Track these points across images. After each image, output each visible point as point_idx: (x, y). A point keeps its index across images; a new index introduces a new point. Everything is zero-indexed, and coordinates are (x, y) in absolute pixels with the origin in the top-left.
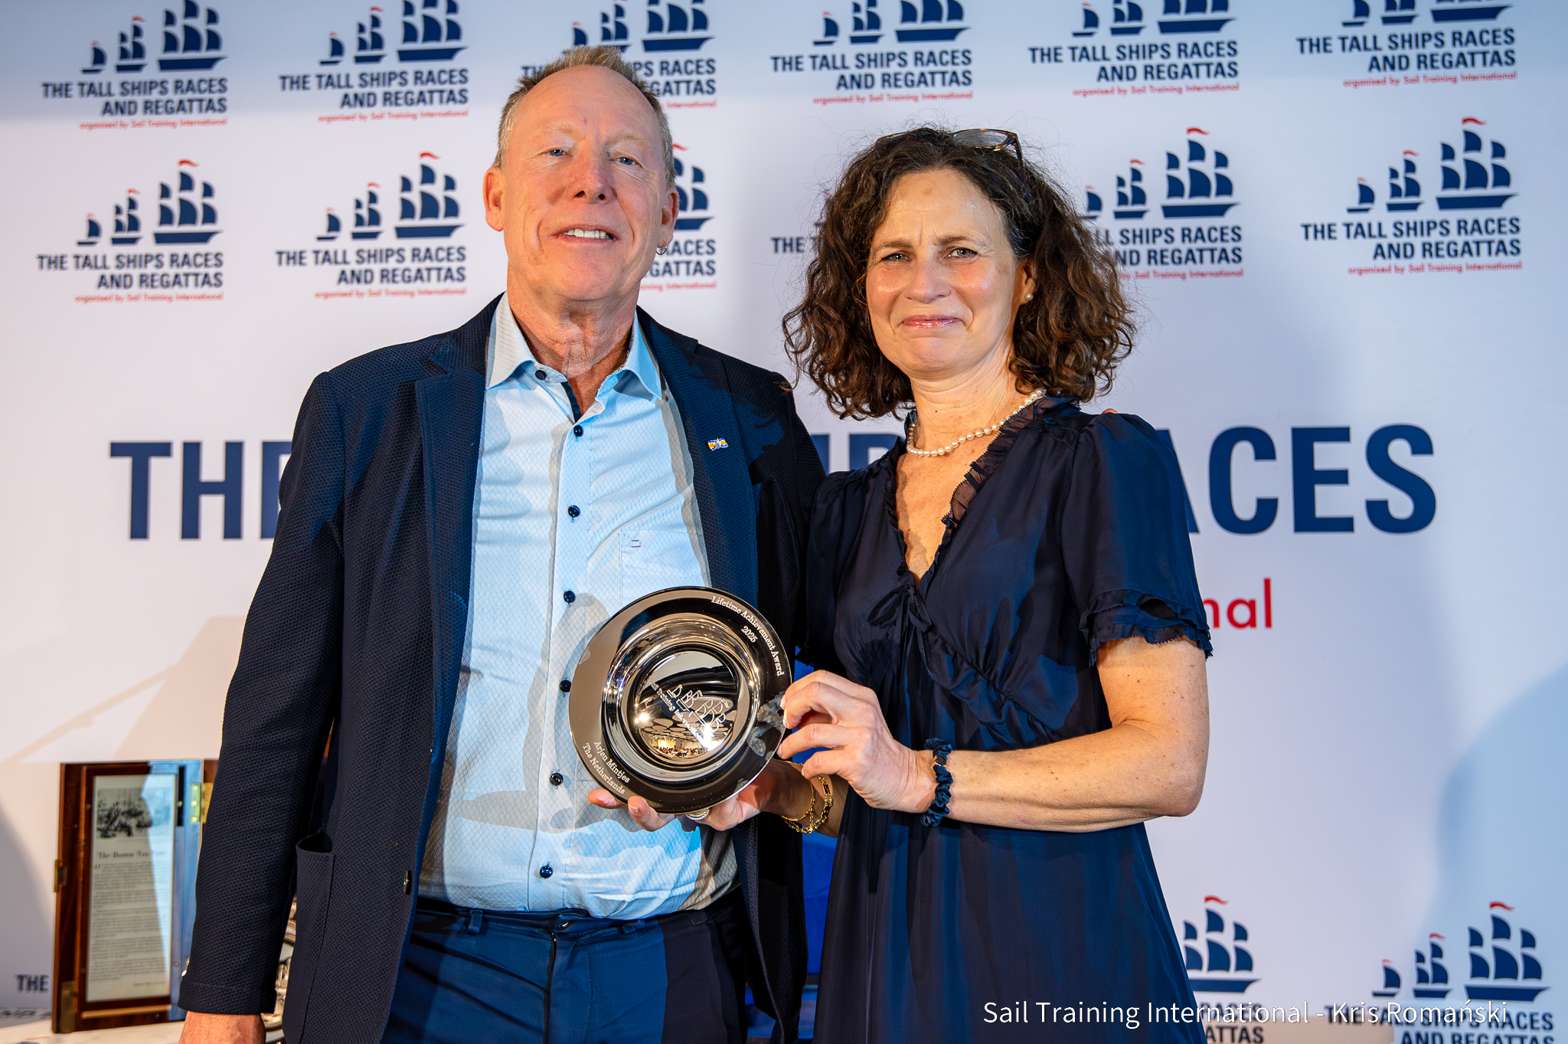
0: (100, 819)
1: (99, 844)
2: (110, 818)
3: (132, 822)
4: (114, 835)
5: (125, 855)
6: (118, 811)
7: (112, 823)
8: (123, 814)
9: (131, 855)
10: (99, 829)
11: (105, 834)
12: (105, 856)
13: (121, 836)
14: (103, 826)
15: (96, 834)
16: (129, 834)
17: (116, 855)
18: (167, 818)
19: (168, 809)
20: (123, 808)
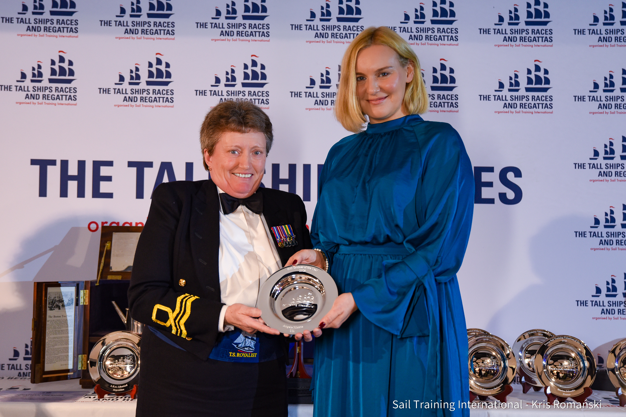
0: (49, 303)
1: (49, 313)
2: (53, 303)
3: (60, 304)
4: (54, 309)
5: (58, 317)
6: (55, 300)
7: (53, 305)
8: (57, 301)
9: (60, 317)
10: (49, 307)
11: (51, 309)
12: (51, 317)
13: (57, 310)
14: (50, 306)
15: (48, 309)
16: (59, 309)
17: (55, 317)
18: (72, 303)
19: (73, 299)
20: (57, 299)
